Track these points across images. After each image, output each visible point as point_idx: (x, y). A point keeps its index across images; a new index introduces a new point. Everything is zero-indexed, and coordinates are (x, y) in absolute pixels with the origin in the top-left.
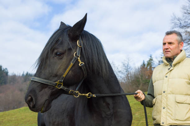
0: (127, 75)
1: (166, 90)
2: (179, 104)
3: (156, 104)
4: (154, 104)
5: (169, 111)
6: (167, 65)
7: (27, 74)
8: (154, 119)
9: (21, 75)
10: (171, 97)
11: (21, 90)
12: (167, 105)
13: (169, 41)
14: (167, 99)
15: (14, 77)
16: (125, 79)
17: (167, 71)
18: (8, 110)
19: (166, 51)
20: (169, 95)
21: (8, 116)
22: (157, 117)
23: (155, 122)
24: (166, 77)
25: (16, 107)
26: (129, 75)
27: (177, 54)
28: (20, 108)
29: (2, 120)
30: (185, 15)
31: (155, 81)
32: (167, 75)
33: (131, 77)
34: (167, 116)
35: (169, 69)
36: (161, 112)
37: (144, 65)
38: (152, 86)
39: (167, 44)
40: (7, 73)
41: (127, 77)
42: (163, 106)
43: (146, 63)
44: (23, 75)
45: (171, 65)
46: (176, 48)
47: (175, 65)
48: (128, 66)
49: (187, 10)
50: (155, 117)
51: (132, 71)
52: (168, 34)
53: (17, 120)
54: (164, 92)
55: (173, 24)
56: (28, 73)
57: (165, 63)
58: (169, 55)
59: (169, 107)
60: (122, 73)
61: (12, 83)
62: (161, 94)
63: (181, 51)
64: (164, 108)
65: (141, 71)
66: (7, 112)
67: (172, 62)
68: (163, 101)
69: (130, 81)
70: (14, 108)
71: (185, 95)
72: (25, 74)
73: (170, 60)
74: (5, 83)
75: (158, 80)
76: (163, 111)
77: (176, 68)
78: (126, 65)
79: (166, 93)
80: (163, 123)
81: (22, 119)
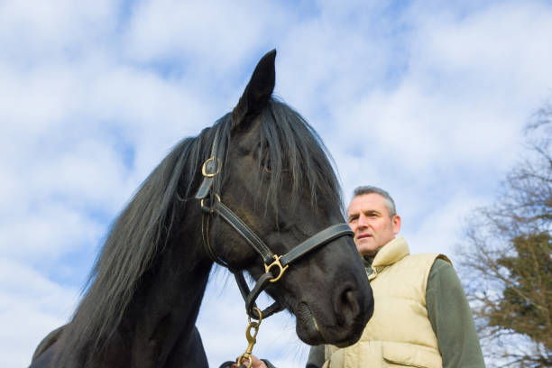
19: (360, 234)
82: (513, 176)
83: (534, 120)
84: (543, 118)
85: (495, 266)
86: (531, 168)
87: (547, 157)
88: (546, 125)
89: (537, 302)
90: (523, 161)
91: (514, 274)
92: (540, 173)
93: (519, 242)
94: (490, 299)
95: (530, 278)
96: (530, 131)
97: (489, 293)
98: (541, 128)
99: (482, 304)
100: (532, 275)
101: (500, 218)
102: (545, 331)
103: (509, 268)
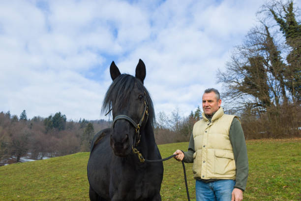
0: (177, 124)
1: (205, 144)
2: (218, 158)
3: (196, 158)
4: (195, 158)
5: (209, 165)
6: (206, 121)
7: (84, 121)
8: (195, 173)
9: (78, 122)
10: (211, 151)
11: (78, 136)
12: (207, 159)
13: (209, 99)
14: (207, 153)
15: (72, 123)
16: (175, 128)
17: (206, 126)
18: (65, 155)
19: (206, 108)
20: (209, 149)
21: (64, 161)
22: (198, 171)
23: (195, 176)
24: (206, 132)
25: (72, 152)
26: (178, 125)
27: (216, 111)
28: (75, 153)
29: (58, 164)
30: (229, 70)
31: (195, 136)
32: (207, 130)
33: (180, 126)
34: (208, 170)
35: (208, 125)
36: (201, 165)
37: (192, 115)
38: (193, 141)
39: (207, 102)
40: (65, 119)
41: (177, 126)
42: (203, 160)
43: (194, 113)
44: (80, 121)
45: (210, 121)
46: (215, 105)
47: (214, 121)
48: (177, 115)
49: (231, 66)
50: (195, 170)
51: (181, 121)
52: (208, 91)
53: (72, 165)
54: (204, 146)
55: (218, 79)
56: (84, 119)
57: (204, 119)
58: (209, 112)
59: (209, 161)
60: (172, 123)
61: (69, 129)
62: (201, 149)
63: (219, 107)
64: (204, 162)
65: (190, 121)
66: (63, 157)
67: (211, 118)
68: (203, 155)
69: (179, 130)
70: (70, 153)
71: (224, 149)
72: (82, 120)
73: (209, 116)
74: (63, 129)
75: (198, 135)
76: (203, 164)
77: (215, 123)
78: (176, 115)
79: (206, 147)
80: (203, 177)
81: (77, 164)
82: (250, 33)
83: (260, 10)
84: (264, 9)
85: (241, 69)
86: (257, 29)
87: (265, 25)
88: (265, 12)
89: (257, 83)
90: (254, 27)
91: (248, 72)
92: (261, 32)
93: (251, 60)
94: (239, 82)
95: (255, 74)
96: (258, 14)
97: (239, 80)
98: (263, 13)
99: (236, 84)
100: (256, 73)
101: (244, 50)
102: (259, 94)
103: (247, 70)
